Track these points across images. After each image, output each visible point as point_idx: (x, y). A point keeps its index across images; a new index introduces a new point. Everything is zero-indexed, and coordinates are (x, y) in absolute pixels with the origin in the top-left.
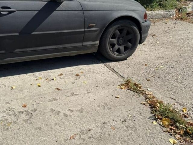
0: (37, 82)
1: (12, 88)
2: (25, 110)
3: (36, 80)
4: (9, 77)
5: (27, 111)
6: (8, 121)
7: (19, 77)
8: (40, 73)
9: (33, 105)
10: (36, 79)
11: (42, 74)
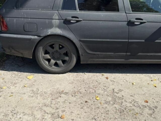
0: (152, 82)
1: (133, 84)
2: (147, 105)
3: (152, 81)
4: (128, 74)
5: (149, 106)
6: (135, 111)
7: (136, 75)
8: (154, 75)
9: (153, 102)
10: (151, 79)
11: (156, 76)
